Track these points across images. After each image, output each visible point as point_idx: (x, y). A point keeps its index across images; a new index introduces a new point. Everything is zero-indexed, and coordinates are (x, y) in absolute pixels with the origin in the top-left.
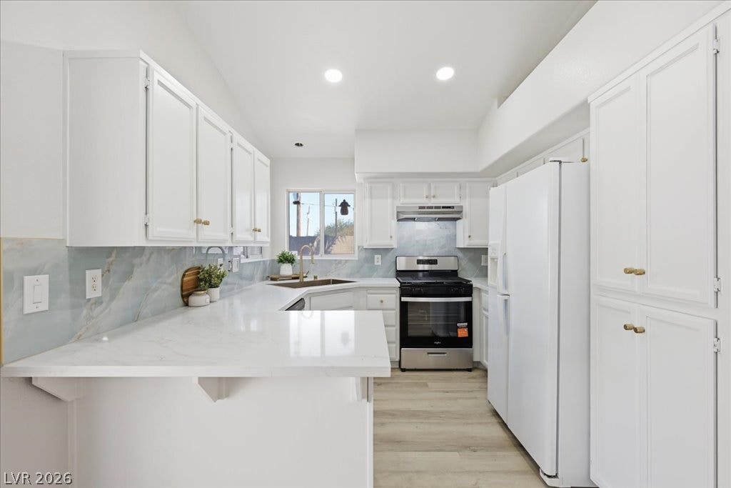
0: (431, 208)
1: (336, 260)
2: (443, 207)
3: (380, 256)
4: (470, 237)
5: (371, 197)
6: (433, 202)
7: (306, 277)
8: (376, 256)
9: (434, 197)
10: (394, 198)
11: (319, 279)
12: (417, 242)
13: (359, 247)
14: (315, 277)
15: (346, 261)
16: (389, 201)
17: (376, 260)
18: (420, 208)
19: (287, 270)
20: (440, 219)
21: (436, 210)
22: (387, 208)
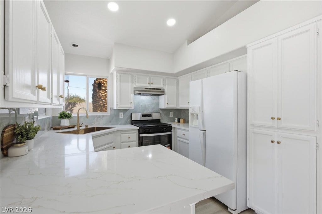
0: (151, 89)
1: (97, 116)
2: (156, 89)
3: (122, 113)
4: (168, 103)
5: (120, 81)
6: (151, 86)
7: (81, 126)
8: (120, 113)
9: (152, 83)
10: (132, 82)
11: (89, 127)
12: (141, 106)
13: (111, 108)
14: (86, 126)
15: (103, 116)
16: (130, 84)
17: (120, 115)
18: (146, 88)
19: (65, 122)
20: (153, 95)
21: (153, 90)
22: (129, 87)
